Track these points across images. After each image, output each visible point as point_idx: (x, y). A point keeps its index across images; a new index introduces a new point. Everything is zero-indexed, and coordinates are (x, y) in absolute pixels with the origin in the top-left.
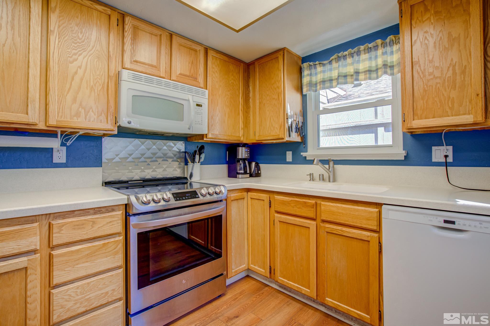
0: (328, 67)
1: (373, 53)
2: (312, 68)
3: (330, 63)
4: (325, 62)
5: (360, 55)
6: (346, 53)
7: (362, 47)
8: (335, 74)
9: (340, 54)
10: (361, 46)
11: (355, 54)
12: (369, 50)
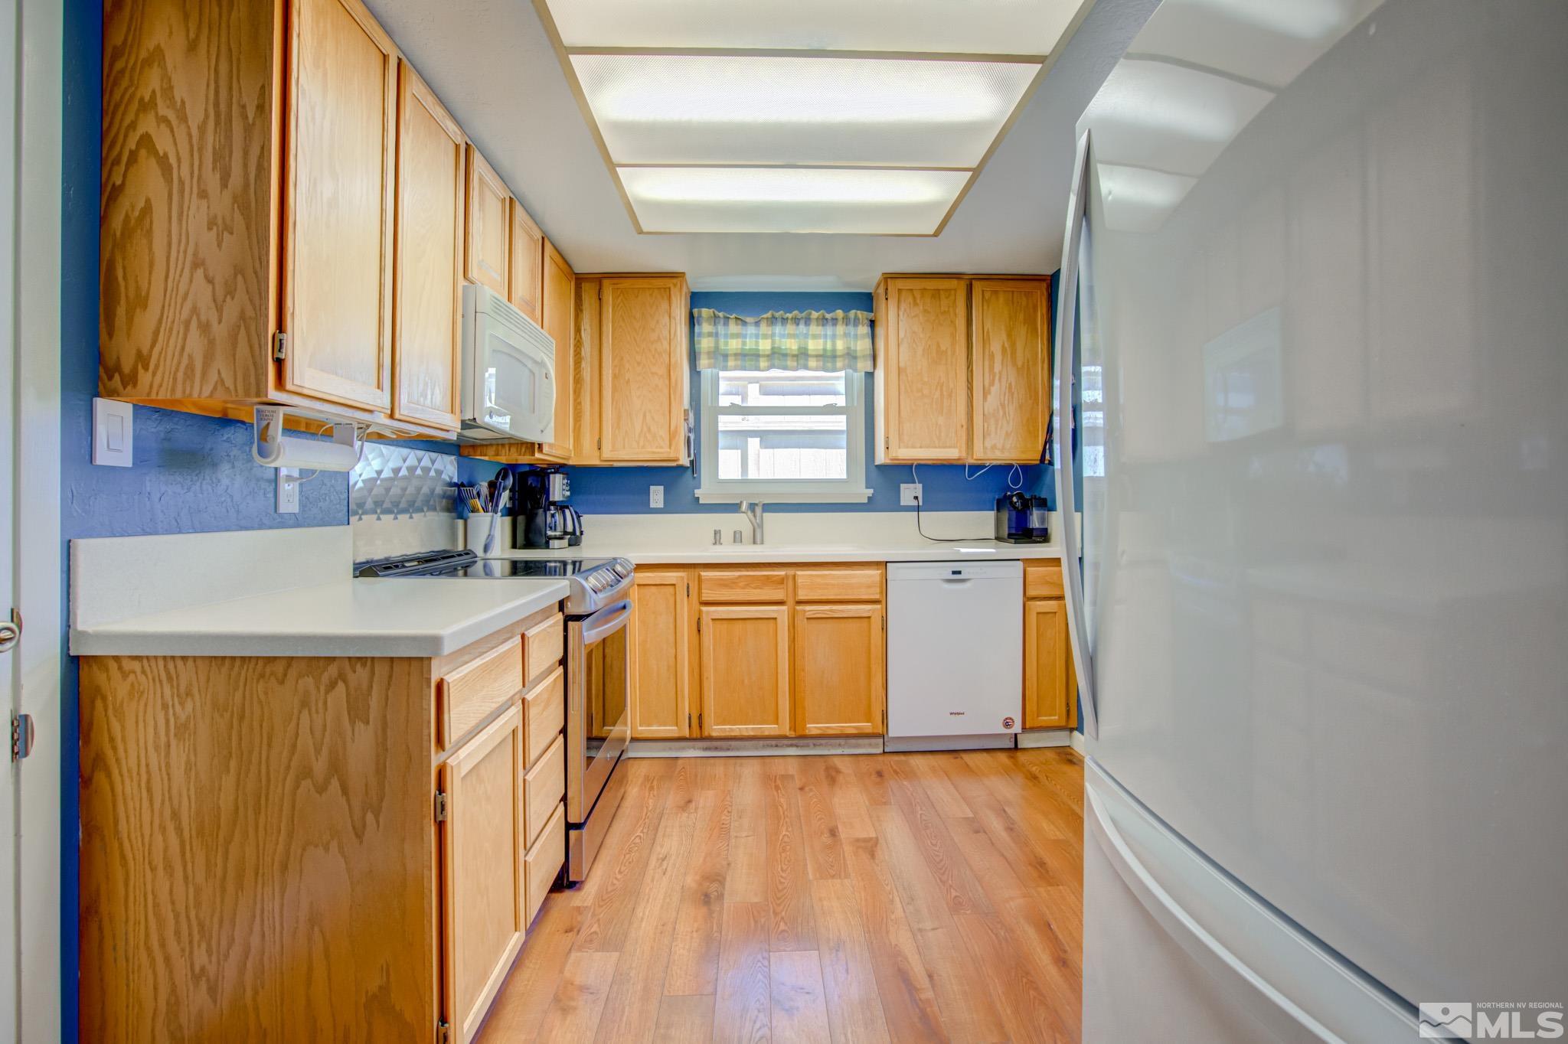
0: (751, 330)
1: (829, 330)
2: (719, 323)
3: (757, 324)
4: (749, 320)
5: (809, 325)
6: (789, 315)
7: (815, 315)
8: (765, 346)
9: (777, 315)
10: (813, 312)
11: (802, 322)
12: (823, 321)
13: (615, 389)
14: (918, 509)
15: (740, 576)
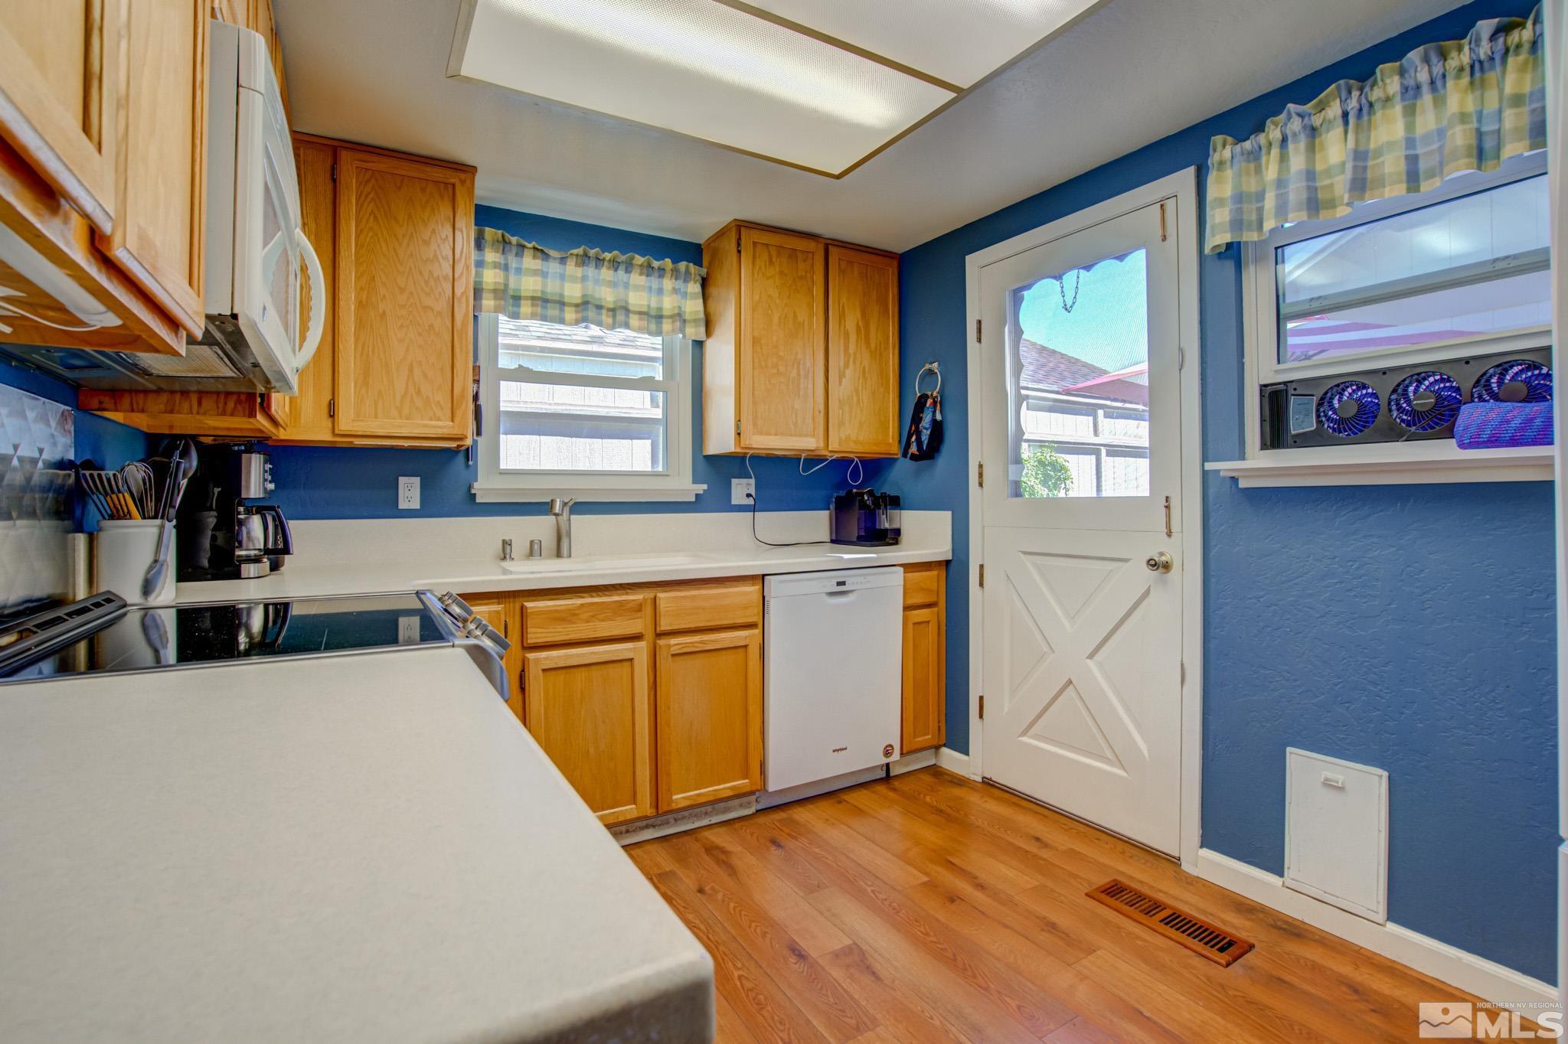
0: (553, 267)
1: (654, 282)
2: (510, 251)
3: (563, 261)
4: (553, 253)
5: (630, 272)
6: (608, 256)
7: (639, 260)
8: (573, 291)
9: (592, 252)
10: (637, 256)
11: (622, 267)
12: (648, 270)
13: (360, 324)
14: (753, 509)
15: (582, 605)
